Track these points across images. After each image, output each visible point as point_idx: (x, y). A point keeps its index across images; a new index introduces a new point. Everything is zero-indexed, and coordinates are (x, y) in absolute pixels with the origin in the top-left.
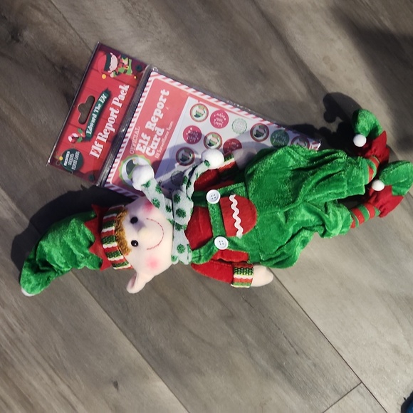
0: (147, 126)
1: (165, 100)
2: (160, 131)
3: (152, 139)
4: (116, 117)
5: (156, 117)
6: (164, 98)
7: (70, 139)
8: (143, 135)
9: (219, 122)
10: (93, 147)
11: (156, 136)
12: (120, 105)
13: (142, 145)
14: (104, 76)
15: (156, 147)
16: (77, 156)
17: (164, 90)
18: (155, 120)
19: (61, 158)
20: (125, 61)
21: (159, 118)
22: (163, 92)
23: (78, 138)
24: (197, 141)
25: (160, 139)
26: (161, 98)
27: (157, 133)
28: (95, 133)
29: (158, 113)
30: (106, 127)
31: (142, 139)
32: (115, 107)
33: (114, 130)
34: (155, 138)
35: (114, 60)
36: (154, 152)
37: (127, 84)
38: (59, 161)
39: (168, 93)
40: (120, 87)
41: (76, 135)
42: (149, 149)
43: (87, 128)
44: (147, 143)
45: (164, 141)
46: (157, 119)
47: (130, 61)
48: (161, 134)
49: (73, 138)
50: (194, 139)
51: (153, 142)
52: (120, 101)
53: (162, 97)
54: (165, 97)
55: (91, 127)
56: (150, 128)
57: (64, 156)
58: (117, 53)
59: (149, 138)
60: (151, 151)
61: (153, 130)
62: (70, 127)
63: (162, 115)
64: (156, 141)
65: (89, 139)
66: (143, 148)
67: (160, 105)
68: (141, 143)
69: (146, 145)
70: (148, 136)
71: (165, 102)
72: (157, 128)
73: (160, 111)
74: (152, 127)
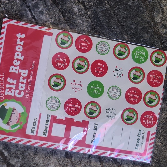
0: (11, 71)
1: (22, 43)
2: (24, 73)
3: (18, 83)
5: (18, 60)
6: (21, 41)
8: (8, 80)
9: (84, 46)
11: (21, 78)
13: (10, 89)
15: (24, 89)
17: (20, 34)
18: (16, 63)
21: (20, 60)
22: (19, 36)
24: (66, 67)
25: (26, 80)
26: (18, 42)
27: (22, 74)
29: (19, 56)
31: (9, 83)
34: (21, 80)
36: (22, 93)
39: (23, 36)
42: (17, 91)
44: (14, 87)
45: (30, 80)
46: (19, 62)
48: (26, 75)
50: (63, 65)
51: (20, 84)
53: (18, 40)
54: (21, 39)
56: (14, 71)
60: (19, 94)
61: (17, 73)
63: (23, 57)
64: (23, 83)
66: (12, 92)
67: (19, 48)
68: (9, 88)
69: (14, 88)
70: (13, 80)
71: (22, 44)
72: (21, 71)
73: (20, 54)
74: (16, 70)
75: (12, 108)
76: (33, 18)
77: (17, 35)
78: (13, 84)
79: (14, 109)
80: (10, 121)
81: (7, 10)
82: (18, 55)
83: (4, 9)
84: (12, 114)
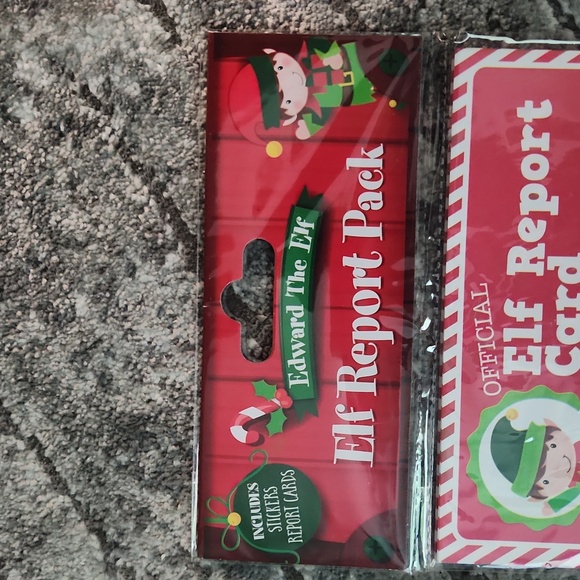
0: (512, 269)
1: (544, 142)
2: (571, 267)
3: (550, 313)
4: (377, 282)
5: (535, 216)
6: (537, 134)
7: (239, 433)
8: (509, 308)
10: (336, 429)
11: (562, 291)
12: (376, 232)
13: (521, 344)
14: (274, 149)
16: (290, 488)
17: (529, 104)
18: (532, 231)
19: (234, 519)
20: (332, 59)
21: (545, 215)
22: (528, 112)
23: (266, 418)
26: (528, 141)
27: (563, 276)
28: (325, 376)
29: (537, 199)
30: (357, 335)
31: (514, 323)
32: (360, 247)
33: (388, 336)
34: (563, 300)
35: (289, 73)
37: (373, 144)
38: (232, 532)
39: (546, 110)
40: (351, 162)
41: (254, 413)
42: (553, 352)
43: (285, 369)
44: (536, 333)
46: (542, 224)
47: (351, 47)
49: (248, 424)
51: (560, 319)
52: (372, 219)
53: (527, 131)
54: (539, 127)
55: (298, 360)
56: (526, 267)
57: (241, 506)
58: (291, 43)
59: (537, 312)
60: (564, 359)
61: (540, 272)
62: (223, 392)
63: (555, 199)
65: (307, 409)
66: (529, 358)
67: (535, 167)
68: (515, 342)
69: (538, 339)
70: (529, 305)
71: (546, 147)
72: (553, 262)
73: (542, 191)
74: (534, 261)
75: (541, 423)
76: (565, 26)
77: (521, 113)
78: (529, 323)
79: (550, 430)
80: (540, 483)
81: (451, 15)
82: (534, 197)
83: (439, 14)
84: (545, 449)
